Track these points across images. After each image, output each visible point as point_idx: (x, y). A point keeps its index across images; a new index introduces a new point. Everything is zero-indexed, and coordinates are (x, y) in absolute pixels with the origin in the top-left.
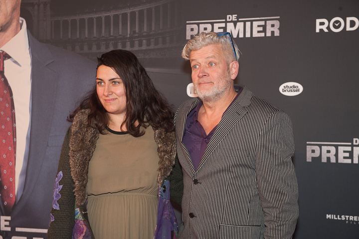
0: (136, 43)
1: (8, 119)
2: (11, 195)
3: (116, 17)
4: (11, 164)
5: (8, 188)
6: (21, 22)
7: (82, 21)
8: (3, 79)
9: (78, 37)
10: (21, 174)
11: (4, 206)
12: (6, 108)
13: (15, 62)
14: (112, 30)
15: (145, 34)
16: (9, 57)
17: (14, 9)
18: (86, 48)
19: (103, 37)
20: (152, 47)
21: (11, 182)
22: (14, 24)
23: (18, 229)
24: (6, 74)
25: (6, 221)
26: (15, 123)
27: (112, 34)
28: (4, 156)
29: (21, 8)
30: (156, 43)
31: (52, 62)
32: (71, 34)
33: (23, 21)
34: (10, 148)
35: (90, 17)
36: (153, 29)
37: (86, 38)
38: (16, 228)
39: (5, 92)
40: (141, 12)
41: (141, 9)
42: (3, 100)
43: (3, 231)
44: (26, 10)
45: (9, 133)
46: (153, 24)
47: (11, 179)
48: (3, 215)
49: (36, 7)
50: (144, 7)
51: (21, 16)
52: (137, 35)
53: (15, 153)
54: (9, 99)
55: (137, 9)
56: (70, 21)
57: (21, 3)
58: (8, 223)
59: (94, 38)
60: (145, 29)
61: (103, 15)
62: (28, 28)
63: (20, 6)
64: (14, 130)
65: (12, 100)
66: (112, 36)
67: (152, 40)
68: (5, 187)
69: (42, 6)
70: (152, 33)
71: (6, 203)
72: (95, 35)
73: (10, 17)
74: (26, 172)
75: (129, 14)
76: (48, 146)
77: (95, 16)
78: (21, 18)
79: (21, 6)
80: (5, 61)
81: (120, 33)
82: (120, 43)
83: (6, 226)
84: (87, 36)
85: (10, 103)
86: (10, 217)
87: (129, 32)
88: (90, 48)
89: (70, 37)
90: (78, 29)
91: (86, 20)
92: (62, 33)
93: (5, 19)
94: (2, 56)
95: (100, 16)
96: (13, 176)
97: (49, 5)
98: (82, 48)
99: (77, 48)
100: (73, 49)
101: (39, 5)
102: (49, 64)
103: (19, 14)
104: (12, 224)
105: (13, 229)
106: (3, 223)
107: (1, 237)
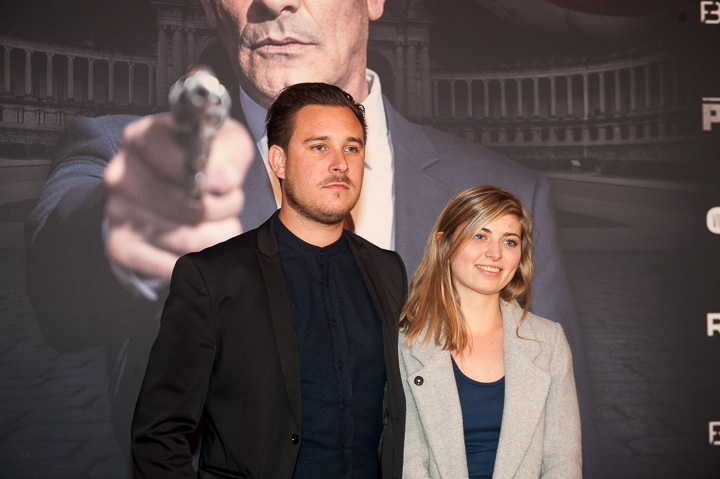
0: (602, 132)
3: (561, 81)
6: (369, 78)
7: (494, 84)
9: (487, 115)
14: (553, 104)
15: (617, 116)
17: (353, 52)
18: (503, 138)
19: (537, 117)
20: (632, 140)
22: (355, 82)
27: (553, 113)
29: (368, 50)
30: (640, 134)
31: (436, 163)
32: (473, 108)
33: (373, 77)
35: (511, 77)
36: (633, 107)
37: (503, 118)
40: (609, 75)
41: (610, 69)
44: (379, 54)
46: (633, 99)
49: (400, 50)
50: (616, 67)
51: (369, 66)
52: (602, 117)
55: (601, 69)
56: (469, 84)
57: (369, 41)
59: (520, 118)
60: (618, 107)
61: (536, 76)
62: (384, 91)
63: (365, 46)
66: (554, 117)
67: (631, 128)
69: (411, 50)
70: (631, 114)
72: (520, 114)
73: (345, 66)
75: (585, 79)
77: (519, 77)
78: (368, 71)
79: (368, 45)
81: (570, 112)
82: (569, 132)
84: (504, 115)
87: (586, 111)
88: (511, 137)
89: (470, 115)
90: (487, 100)
91: (503, 84)
92: (453, 106)
93: (336, 70)
95: (530, 76)
97: (425, 48)
98: (495, 138)
99: (486, 136)
100: (478, 139)
101: (405, 48)
102: (429, 166)
103: (365, 63)
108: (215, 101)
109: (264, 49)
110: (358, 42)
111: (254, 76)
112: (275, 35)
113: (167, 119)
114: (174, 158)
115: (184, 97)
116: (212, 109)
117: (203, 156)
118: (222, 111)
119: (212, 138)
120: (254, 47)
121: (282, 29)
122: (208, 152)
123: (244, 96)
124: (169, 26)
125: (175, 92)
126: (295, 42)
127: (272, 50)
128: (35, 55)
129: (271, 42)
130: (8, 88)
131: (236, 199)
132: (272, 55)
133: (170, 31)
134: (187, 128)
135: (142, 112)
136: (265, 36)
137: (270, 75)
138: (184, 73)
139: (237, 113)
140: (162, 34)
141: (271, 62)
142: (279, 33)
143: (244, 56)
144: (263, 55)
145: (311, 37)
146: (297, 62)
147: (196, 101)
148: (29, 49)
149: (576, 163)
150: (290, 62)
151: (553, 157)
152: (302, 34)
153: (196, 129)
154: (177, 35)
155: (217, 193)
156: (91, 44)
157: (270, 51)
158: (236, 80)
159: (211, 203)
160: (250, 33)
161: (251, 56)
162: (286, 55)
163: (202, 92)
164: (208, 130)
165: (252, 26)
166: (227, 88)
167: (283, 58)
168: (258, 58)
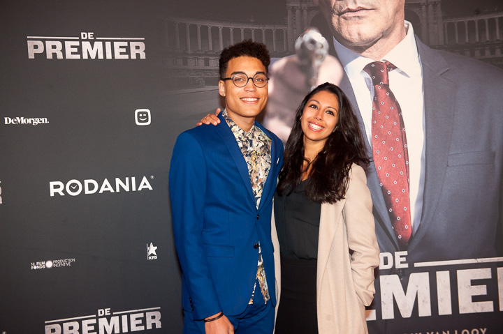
1: (397, 139)
2: (407, 227)
5: (401, 219)
6: (406, 26)
7: (482, 23)
8: (388, 94)
9: (477, 41)
10: (418, 201)
11: (398, 240)
12: (393, 126)
13: (402, 73)
16: (395, 68)
17: (396, 11)
21: (405, 212)
22: (398, 29)
23: (417, 265)
24: (391, 88)
26: (406, 143)
28: (395, 182)
29: (405, 10)
31: (448, 70)
32: (469, 37)
33: (408, 25)
34: (402, 173)
35: (491, 17)
37: (488, 41)
38: (415, 264)
39: (392, 108)
42: (389, 117)
43: (399, 269)
44: (411, 12)
45: (400, 156)
47: (405, 208)
48: (398, 251)
49: (424, 8)
53: (408, 177)
54: (397, 116)
56: (466, 23)
57: (405, 4)
58: (404, 259)
59: (497, 40)
62: (415, 33)
63: (403, 7)
68: (399, 218)
69: (431, 6)
71: (400, 237)
72: (498, 38)
73: (392, 20)
74: (424, 198)
76: (448, 166)
77: (496, 16)
78: (406, 22)
79: (405, 7)
80: (389, 73)
83: (402, 263)
84: (488, 39)
86: (406, 252)
88: (493, 52)
89: (467, 41)
90: (477, 32)
91: (487, 22)
92: (457, 37)
93: (387, 22)
94: (385, 66)
96: (408, 204)
97: (439, 5)
98: (483, 53)
99: (477, 53)
100: (473, 55)
101: (427, 6)
102: (444, 73)
103: (404, 17)
104: (410, 260)
105: (411, 265)
106: (398, 260)
107: (396, 277)
108: (320, 46)
109: (345, 15)
110: (399, 6)
111: (341, 31)
112: (352, 6)
113: (295, 58)
114: (299, 79)
115: (303, 45)
116: (319, 51)
117: (315, 77)
118: (324, 51)
119: (319, 67)
120: (340, 14)
121: (355, 3)
122: (317, 75)
123: (336, 42)
124: (293, 7)
125: (298, 43)
126: (364, 9)
127: (350, 15)
128: (224, 29)
129: (350, 11)
130: (211, 49)
132: (350, 18)
133: (294, 10)
134: (305, 62)
135: (281, 56)
136: (346, 8)
137: (350, 29)
138: (302, 33)
139: (332, 52)
140: (289, 11)
141: (350, 22)
142: (354, 5)
143: (335, 20)
144: (345, 18)
145: (372, 5)
146: (364, 20)
147: (310, 47)
148: (220, 26)
150: (361, 21)
152: (367, 4)
153: (310, 62)
154: (298, 12)
156: (252, 21)
157: (349, 16)
158: (331, 34)
160: (338, 7)
161: (339, 20)
162: (358, 17)
163: (313, 42)
164: (317, 63)
165: (338, 2)
166: (326, 39)
167: (357, 19)
168: (342, 20)
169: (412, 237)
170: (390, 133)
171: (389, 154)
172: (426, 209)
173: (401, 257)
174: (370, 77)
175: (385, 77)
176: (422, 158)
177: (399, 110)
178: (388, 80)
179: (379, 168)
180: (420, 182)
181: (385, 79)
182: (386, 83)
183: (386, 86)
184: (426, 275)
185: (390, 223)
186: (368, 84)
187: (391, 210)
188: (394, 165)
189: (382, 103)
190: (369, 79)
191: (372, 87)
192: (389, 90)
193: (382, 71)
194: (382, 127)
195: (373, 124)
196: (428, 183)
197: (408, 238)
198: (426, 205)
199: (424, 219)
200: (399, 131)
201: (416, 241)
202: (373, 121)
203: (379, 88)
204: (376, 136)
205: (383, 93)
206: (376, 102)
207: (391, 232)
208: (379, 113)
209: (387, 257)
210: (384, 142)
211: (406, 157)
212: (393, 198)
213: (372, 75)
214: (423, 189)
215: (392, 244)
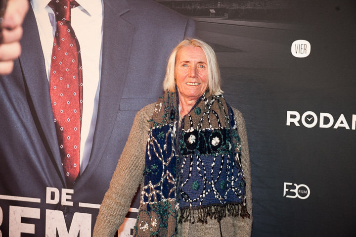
1: (74, 77)
2: (75, 165)
4: (76, 129)
5: (71, 157)
8: (69, 31)
10: (88, 142)
11: (66, 177)
12: (71, 64)
13: (84, 11)
16: (77, 5)
21: (75, 150)
23: (81, 205)
24: (72, 25)
25: (68, 194)
26: (82, 82)
28: (68, 120)
31: (127, 11)
34: (75, 111)
38: (80, 203)
39: (72, 45)
42: (69, 54)
43: (65, 206)
47: (75, 147)
48: (64, 188)
53: (81, 116)
54: (75, 53)
58: (70, 197)
64: (81, 90)
65: (79, 55)
68: (68, 156)
71: (68, 174)
74: (94, 139)
76: (119, 110)
80: (72, 9)
83: (67, 200)
85: (77, 58)
86: (73, 190)
102: (124, 14)
104: (75, 198)
105: (76, 204)
106: (65, 197)
107: (61, 213)
122: (6, 7)
131: (18, 32)
149: (213, 11)
151: (198, 7)
155: (9, 29)
159: (6, 34)
169: (79, 177)
170: (67, 70)
171: (65, 90)
172: (95, 151)
173: (67, 194)
174: (53, 12)
175: (68, 13)
176: (96, 99)
177: (78, 48)
178: (70, 17)
179: (55, 104)
180: (92, 122)
181: (68, 16)
182: (68, 19)
183: (68, 23)
184: (88, 217)
185: (60, 159)
186: (52, 19)
187: (62, 146)
188: (68, 103)
189: (63, 39)
190: (52, 14)
191: (55, 23)
192: (70, 27)
193: (65, 7)
194: (61, 63)
195: (52, 60)
196: (99, 124)
197: (76, 177)
198: (95, 147)
199: (91, 161)
200: (76, 69)
201: (83, 180)
202: (53, 56)
203: (61, 24)
204: (55, 72)
205: (64, 30)
206: (57, 38)
207: (61, 169)
208: (59, 48)
209: (54, 193)
210: (61, 79)
211: (81, 96)
212: (65, 135)
213: (55, 11)
214: (94, 130)
215: (60, 180)
